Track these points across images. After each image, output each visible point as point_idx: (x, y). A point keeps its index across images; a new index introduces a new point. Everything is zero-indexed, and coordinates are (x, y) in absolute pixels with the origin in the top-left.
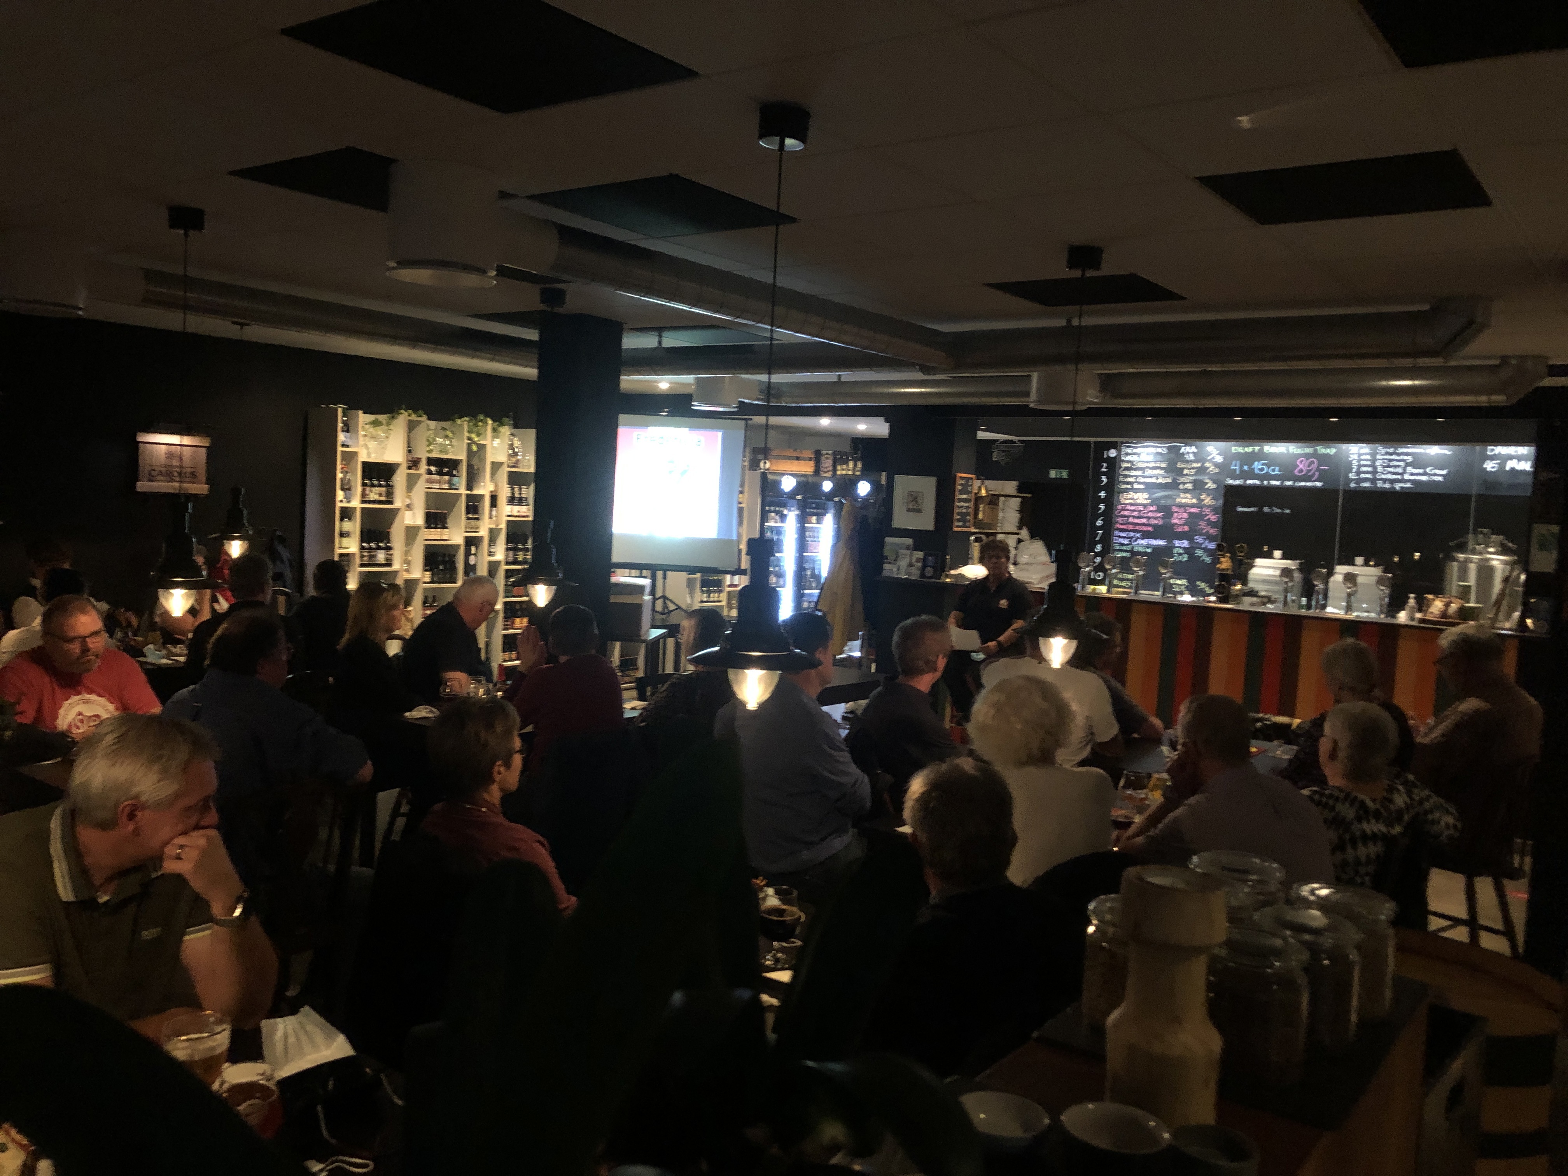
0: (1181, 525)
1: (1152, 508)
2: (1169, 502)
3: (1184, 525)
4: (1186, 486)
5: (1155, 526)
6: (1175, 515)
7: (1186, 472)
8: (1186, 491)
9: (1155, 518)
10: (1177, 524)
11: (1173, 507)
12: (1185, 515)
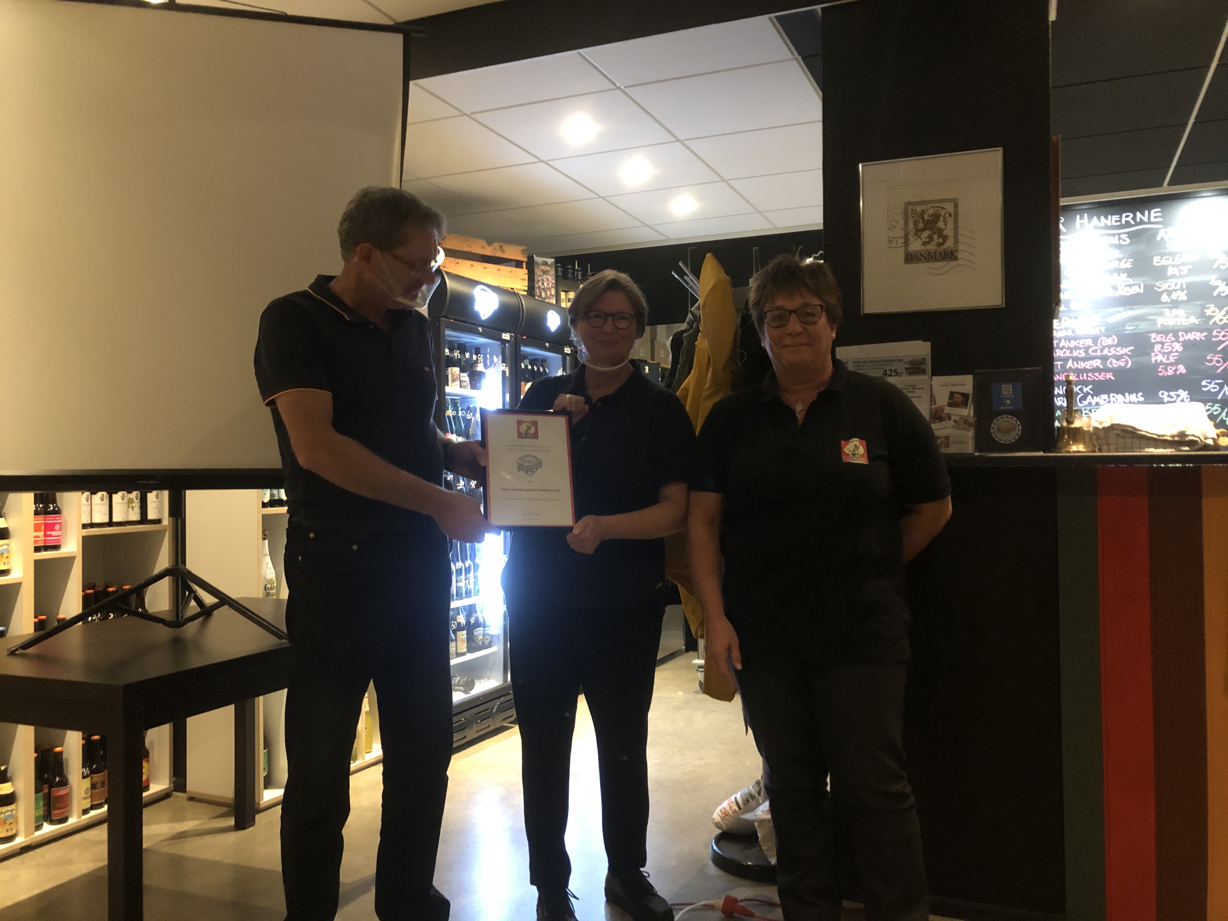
0: (1171, 364)
1: (1109, 341)
2: (1143, 326)
3: (1177, 363)
4: (1174, 296)
5: (1116, 372)
6: (1158, 347)
7: (1170, 271)
8: (1175, 304)
9: (1118, 358)
10: (1162, 363)
11: (1153, 336)
12: (1178, 347)
